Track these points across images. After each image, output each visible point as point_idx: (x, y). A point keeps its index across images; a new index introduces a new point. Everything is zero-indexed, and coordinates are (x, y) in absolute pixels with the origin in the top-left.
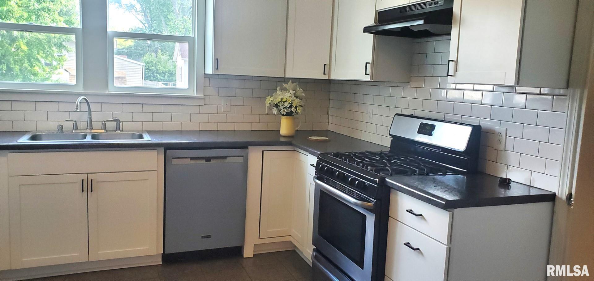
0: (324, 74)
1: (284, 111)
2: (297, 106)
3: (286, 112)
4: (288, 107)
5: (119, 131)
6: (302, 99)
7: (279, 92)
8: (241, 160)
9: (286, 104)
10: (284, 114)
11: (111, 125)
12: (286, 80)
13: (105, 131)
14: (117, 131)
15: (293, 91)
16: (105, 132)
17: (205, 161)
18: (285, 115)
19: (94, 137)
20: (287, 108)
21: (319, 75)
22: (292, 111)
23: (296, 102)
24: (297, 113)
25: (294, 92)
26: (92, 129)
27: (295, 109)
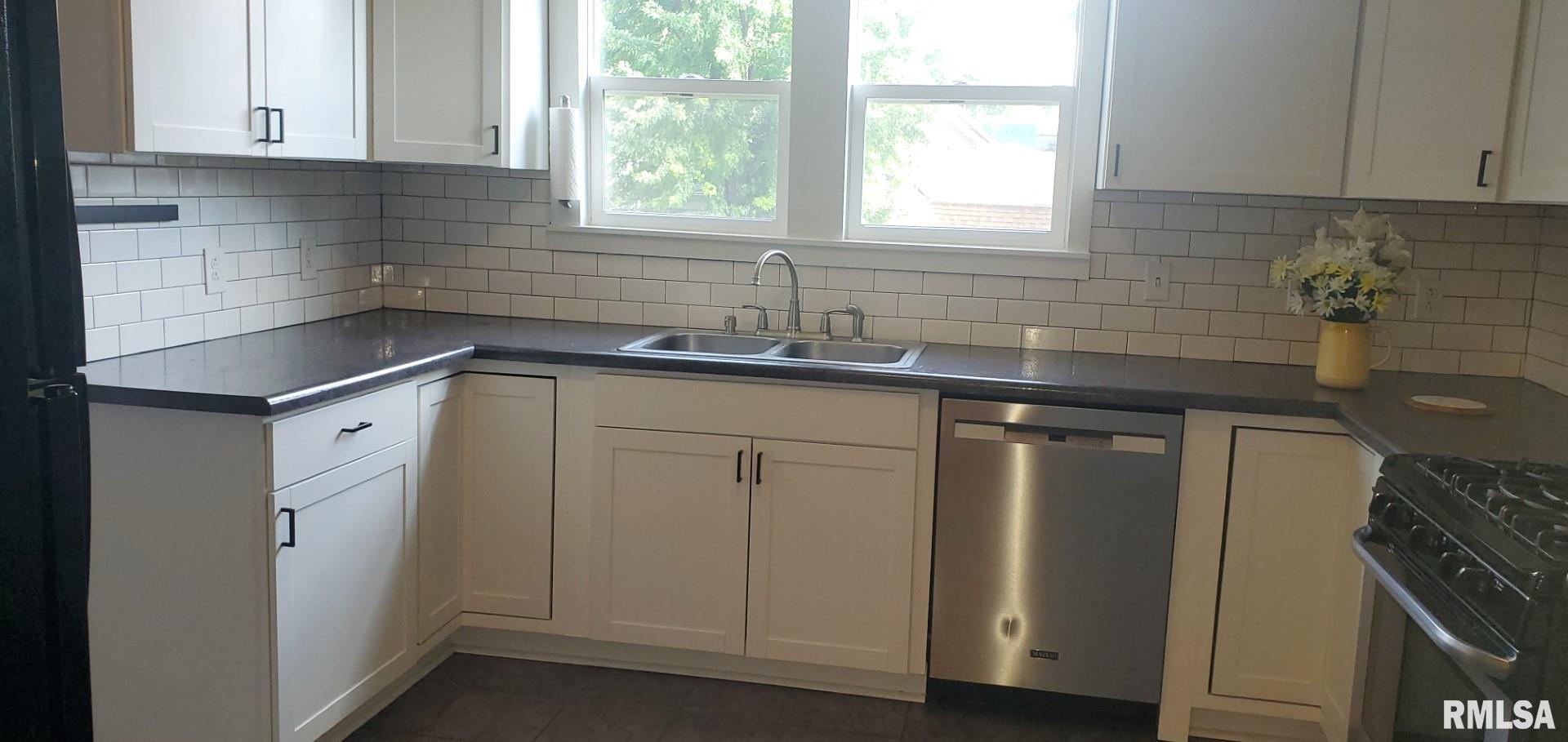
0: (1480, 184)
1: (1327, 305)
2: (1375, 291)
3: (1333, 309)
4: (1342, 294)
5: (860, 340)
6: (1403, 269)
7: (1320, 245)
8: (1157, 446)
9: (1335, 284)
10: (1327, 315)
11: (844, 323)
12: (1350, 206)
13: (828, 338)
14: (854, 340)
15: (1369, 240)
16: (827, 340)
17: (1047, 438)
18: (1331, 319)
19: (794, 351)
20: (1340, 297)
21: (1461, 188)
22: (1355, 306)
23: (1375, 276)
24: (1374, 315)
25: (1373, 244)
26: (800, 329)
27: (1369, 301)
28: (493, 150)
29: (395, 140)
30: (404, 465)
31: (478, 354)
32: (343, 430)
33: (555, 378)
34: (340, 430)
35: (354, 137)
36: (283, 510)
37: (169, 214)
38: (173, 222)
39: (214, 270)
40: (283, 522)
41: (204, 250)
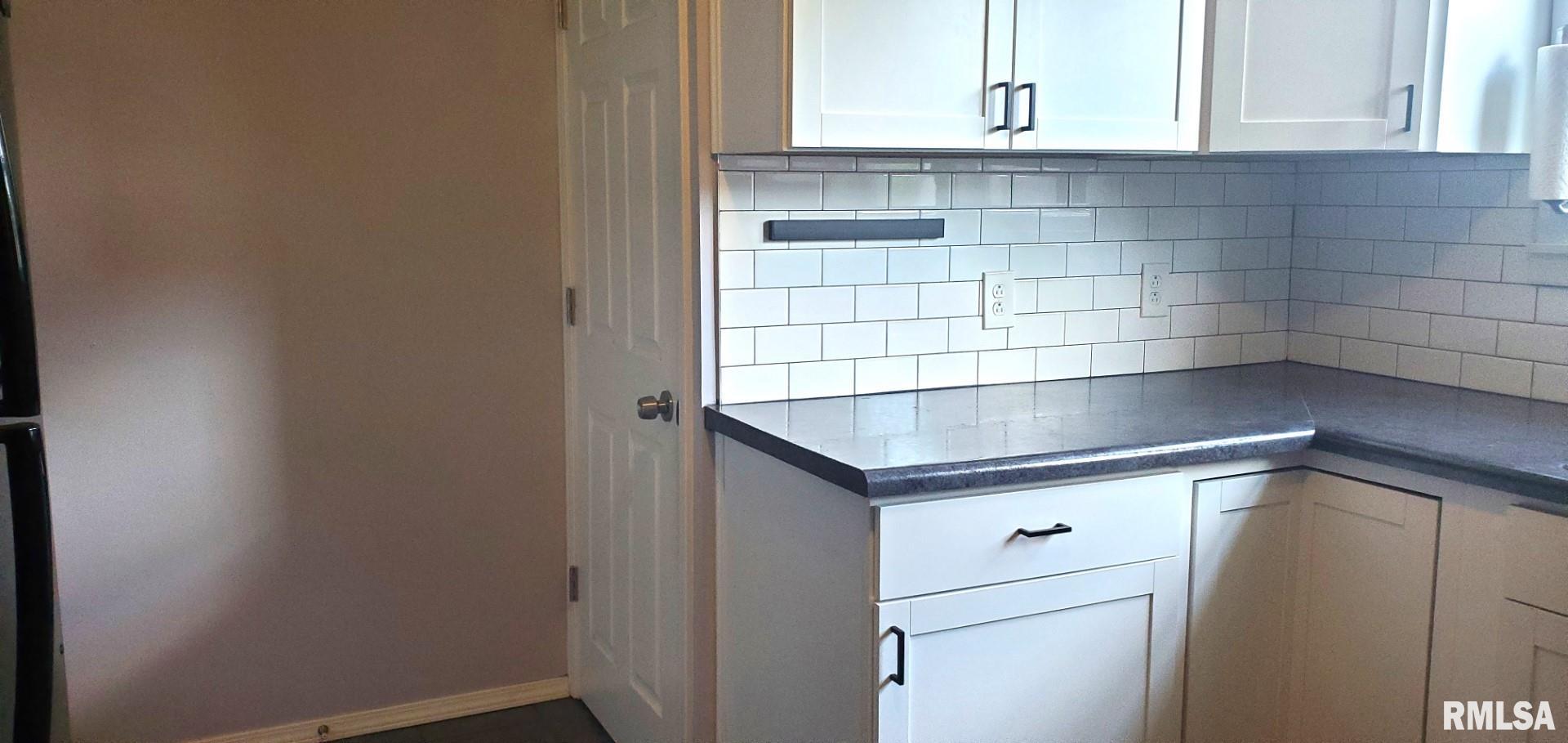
28: (1404, 126)
29: (1242, 121)
30: (1151, 595)
31: (1321, 442)
32: (1020, 531)
33: (1439, 499)
34: (1016, 529)
35: (1176, 119)
36: (893, 630)
37: (932, 230)
38: (939, 239)
39: (996, 300)
40: (889, 646)
41: (983, 274)
